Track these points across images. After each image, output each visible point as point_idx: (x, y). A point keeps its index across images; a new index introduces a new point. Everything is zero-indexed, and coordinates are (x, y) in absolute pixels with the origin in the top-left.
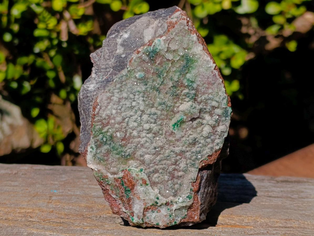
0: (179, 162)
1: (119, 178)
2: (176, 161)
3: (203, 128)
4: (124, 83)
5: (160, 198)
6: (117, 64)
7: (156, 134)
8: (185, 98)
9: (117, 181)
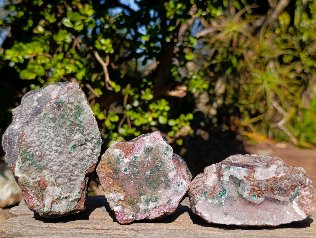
0: (74, 171)
1: (38, 181)
2: (73, 170)
3: (87, 151)
4: (42, 121)
5: (62, 194)
7: (60, 153)
8: (77, 132)
9: (36, 183)
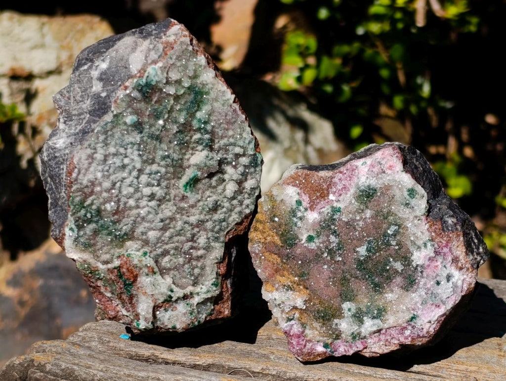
0: (197, 237)
1: (115, 268)
2: (193, 235)
3: (225, 186)
4: (110, 133)
5: (174, 290)
6: (95, 108)
7: (161, 201)
8: (197, 146)
9: (112, 272)
